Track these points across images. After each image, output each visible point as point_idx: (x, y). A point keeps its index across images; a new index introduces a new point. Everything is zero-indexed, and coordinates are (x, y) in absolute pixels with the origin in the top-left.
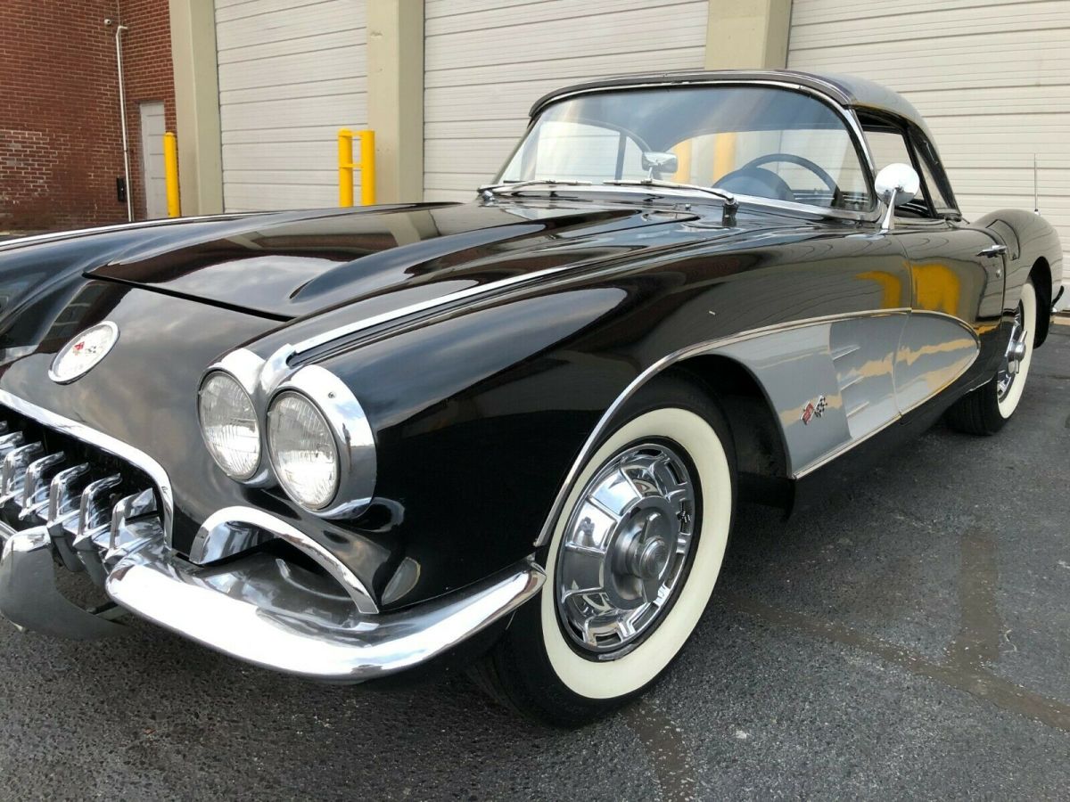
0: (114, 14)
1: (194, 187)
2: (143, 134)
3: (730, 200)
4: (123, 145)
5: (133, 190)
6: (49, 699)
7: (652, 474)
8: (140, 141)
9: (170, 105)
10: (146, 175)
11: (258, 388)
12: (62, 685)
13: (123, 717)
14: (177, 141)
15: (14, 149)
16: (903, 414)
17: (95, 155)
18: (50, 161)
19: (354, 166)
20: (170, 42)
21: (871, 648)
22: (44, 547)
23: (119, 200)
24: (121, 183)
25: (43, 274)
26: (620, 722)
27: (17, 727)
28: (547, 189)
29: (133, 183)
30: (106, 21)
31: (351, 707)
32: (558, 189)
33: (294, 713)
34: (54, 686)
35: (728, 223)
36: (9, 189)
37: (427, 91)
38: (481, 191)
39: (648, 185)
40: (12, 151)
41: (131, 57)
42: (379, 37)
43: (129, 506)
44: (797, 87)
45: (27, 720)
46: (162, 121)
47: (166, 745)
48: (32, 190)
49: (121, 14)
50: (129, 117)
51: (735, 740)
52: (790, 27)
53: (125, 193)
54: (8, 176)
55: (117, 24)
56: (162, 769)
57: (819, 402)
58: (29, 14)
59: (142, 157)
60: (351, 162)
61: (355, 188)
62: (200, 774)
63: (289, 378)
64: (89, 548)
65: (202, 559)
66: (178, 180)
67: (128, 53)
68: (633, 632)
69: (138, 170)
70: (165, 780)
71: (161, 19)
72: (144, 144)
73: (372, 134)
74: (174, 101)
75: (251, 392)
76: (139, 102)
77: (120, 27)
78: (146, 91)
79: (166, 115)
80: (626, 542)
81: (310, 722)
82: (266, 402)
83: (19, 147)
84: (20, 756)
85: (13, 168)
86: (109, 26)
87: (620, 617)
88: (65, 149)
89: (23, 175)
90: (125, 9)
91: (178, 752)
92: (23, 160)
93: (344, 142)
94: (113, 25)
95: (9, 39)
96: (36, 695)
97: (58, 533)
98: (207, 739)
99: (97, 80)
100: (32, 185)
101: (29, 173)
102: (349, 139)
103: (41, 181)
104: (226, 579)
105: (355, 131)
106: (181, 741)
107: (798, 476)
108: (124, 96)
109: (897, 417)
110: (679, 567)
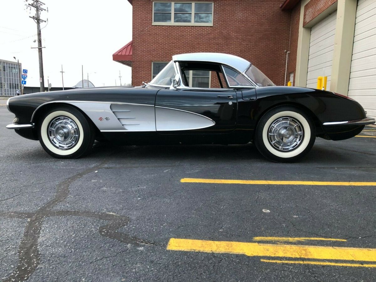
16: (157, 130)
20: (297, 54)
42: (337, 45)
50: (287, 78)
67: (290, 59)
71: (296, 48)
74: (295, 72)
76: (290, 73)
78: (291, 70)
79: (294, 76)
90: (291, 46)
93: (319, 81)
94: (286, 52)
107: (101, 131)
108: (287, 72)
109: (154, 130)
110: (77, 140)
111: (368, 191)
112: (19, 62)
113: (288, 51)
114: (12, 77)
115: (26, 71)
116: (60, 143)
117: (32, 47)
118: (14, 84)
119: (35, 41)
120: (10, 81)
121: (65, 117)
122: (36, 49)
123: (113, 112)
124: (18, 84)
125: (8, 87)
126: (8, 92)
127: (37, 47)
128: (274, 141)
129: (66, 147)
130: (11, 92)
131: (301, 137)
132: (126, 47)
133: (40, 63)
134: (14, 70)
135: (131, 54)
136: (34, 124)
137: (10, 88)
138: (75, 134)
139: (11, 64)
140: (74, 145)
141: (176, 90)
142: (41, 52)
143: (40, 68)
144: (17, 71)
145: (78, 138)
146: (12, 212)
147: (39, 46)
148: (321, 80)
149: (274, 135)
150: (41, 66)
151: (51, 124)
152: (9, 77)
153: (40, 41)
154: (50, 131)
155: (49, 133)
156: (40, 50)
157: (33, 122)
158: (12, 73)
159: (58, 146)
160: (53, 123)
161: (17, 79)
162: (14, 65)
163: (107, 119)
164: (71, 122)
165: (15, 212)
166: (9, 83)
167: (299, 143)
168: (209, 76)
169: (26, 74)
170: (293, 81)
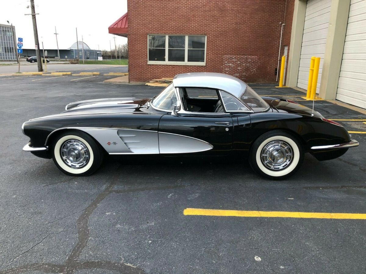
0: (283, 21)
1: (290, 71)
4: (278, 59)
9: (289, 47)
15: (249, 61)
17: (271, 62)
18: (258, 64)
20: (292, 28)
23: (275, 74)
24: (276, 69)
29: (279, 70)
30: (280, 23)
36: (246, 71)
37: (346, 42)
42: (331, 25)
48: (252, 72)
50: (282, 50)
53: (277, 72)
54: (246, 68)
58: (259, 24)
67: (284, 32)
71: (291, 21)
73: (319, 59)
76: (284, 46)
78: (286, 43)
79: (288, 50)
85: (248, 66)
88: (262, 60)
89: (250, 68)
90: (286, 18)
92: (251, 64)
93: (312, 61)
95: (252, 31)
99: (275, 40)
103: (255, 69)
107: (110, 154)
108: (281, 44)
109: (158, 153)
110: (87, 160)
111: (345, 228)
112: (13, 25)
113: (283, 23)
114: (7, 40)
115: (21, 40)
116: (72, 162)
117: (26, 14)
118: (9, 48)
119: (28, 7)
120: (5, 45)
121: (76, 140)
122: (30, 15)
123: (120, 137)
124: (13, 48)
125: (3, 51)
126: (3, 56)
127: (31, 13)
128: (266, 161)
129: (78, 166)
130: (6, 56)
131: (290, 158)
132: (121, 19)
133: (34, 30)
134: (8, 34)
135: (127, 27)
136: (47, 147)
137: (6, 52)
138: (86, 154)
139: (5, 27)
140: (85, 164)
141: (177, 116)
142: (34, 18)
143: (34, 35)
144: (10, 34)
145: (88, 159)
146: (46, 264)
147: (32, 13)
148: (314, 60)
149: (267, 156)
150: (36, 33)
151: (63, 146)
152: (3, 41)
153: (33, 7)
154: (63, 152)
155: (62, 154)
156: (34, 17)
157: (47, 145)
158: (6, 37)
159: (70, 165)
160: (65, 145)
161: (12, 43)
162: (8, 28)
163: (115, 143)
164: (81, 144)
165: (49, 264)
166: (4, 47)
167: (289, 163)
168: (204, 48)
169: (21, 42)
170: (287, 55)
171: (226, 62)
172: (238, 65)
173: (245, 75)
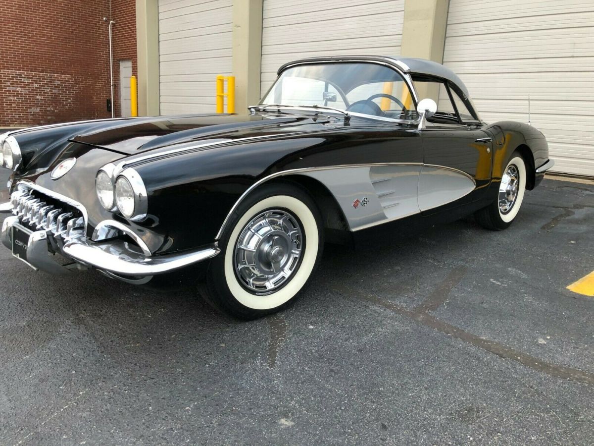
0: (108, 15)
1: (145, 104)
2: (121, 76)
3: (347, 114)
4: (110, 82)
5: (115, 105)
6: (46, 303)
7: (281, 223)
8: (119, 80)
9: (135, 62)
10: (122, 98)
11: (113, 176)
12: (53, 300)
13: (74, 310)
14: (137, 80)
15: (56, 84)
16: (422, 211)
17: (97, 88)
18: (75, 91)
19: (224, 95)
20: (136, 29)
21: (384, 304)
22: (45, 239)
23: (108, 110)
24: (109, 102)
25: (52, 140)
26: (265, 321)
27: (34, 311)
28: (276, 108)
29: (115, 102)
30: (104, 18)
31: (161, 311)
32: (281, 108)
33: (138, 312)
34: (49, 300)
35: (346, 124)
36: (54, 104)
37: (263, 56)
38: (250, 109)
39: (316, 107)
40: (55, 85)
41: (117, 37)
42: (239, 28)
43: (74, 223)
44: (384, 64)
45: (38, 309)
46: (130, 70)
47: (88, 319)
48: (65, 105)
49: (112, 15)
50: (114, 68)
51: (307, 328)
52: (447, 25)
53: (111, 107)
54: (53, 98)
55: (110, 20)
56: (85, 325)
57: (363, 199)
58: (66, 14)
59: (120, 89)
60: (223, 92)
61: (224, 106)
62: (98, 327)
63: (122, 172)
64: (60, 238)
65: (97, 239)
66: (137, 100)
67: (115, 35)
68: (273, 286)
69: (117, 95)
70: (86, 328)
71: (132, 18)
72: (121, 82)
73: (234, 78)
74: (136, 60)
75: (111, 177)
76: (119, 60)
77: (111, 22)
78: (123, 54)
79: (132, 67)
80: (266, 247)
81: (144, 316)
82: (115, 179)
83: (59, 83)
84: (33, 319)
85: (56, 93)
86: (105, 21)
87: (267, 279)
88: (82, 84)
89: (61, 97)
90: (114, 12)
91: (92, 321)
92: (61, 90)
93: (219, 82)
94: (108, 21)
95: (55, 27)
96: (42, 302)
97: (49, 233)
98: (104, 318)
99: (99, 49)
100: (65, 102)
101: (64, 96)
102: (222, 81)
103: (70, 100)
104: (104, 247)
105: (225, 76)
106: (94, 318)
107: (353, 230)
108: (112, 57)
171: (9, 84)
172: (35, 92)
173: (54, 111)
